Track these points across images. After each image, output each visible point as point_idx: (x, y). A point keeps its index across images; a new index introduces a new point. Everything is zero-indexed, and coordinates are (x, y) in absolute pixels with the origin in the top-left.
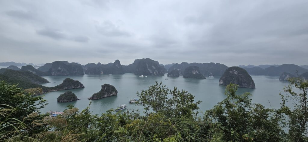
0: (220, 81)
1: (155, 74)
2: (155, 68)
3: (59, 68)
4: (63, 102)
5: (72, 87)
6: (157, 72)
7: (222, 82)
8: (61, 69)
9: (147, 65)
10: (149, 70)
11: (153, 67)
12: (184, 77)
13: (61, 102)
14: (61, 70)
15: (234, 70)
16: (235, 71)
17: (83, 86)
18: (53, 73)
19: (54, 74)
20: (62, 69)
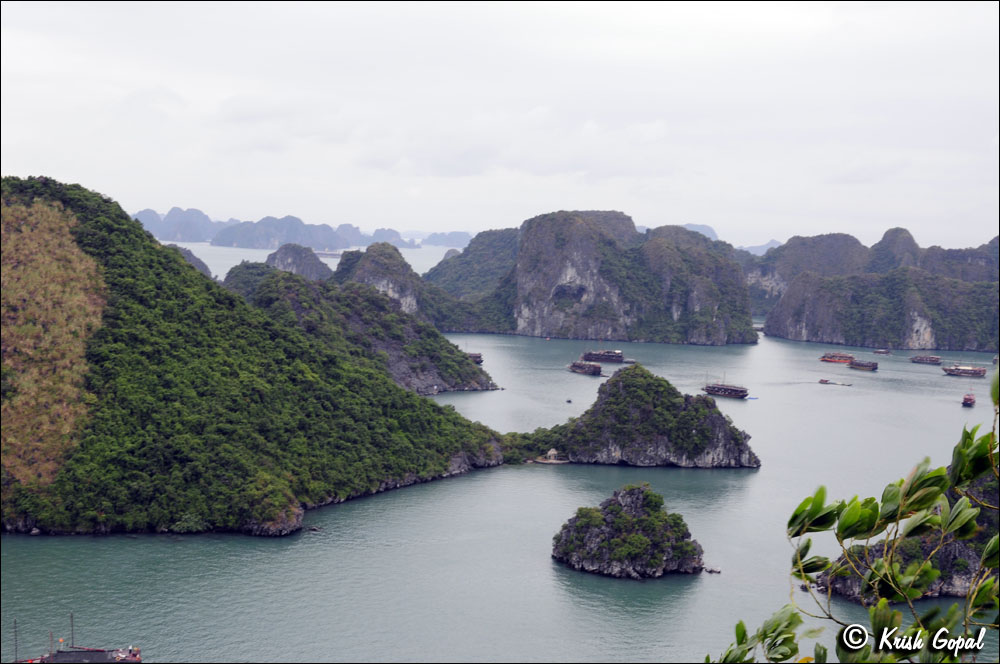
3: (569, 276)
4: (593, 572)
5: (663, 453)
8: (578, 282)
13: (583, 570)
14: (582, 290)
17: (745, 458)
18: (526, 312)
19: (532, 323)
20: (590, 285)
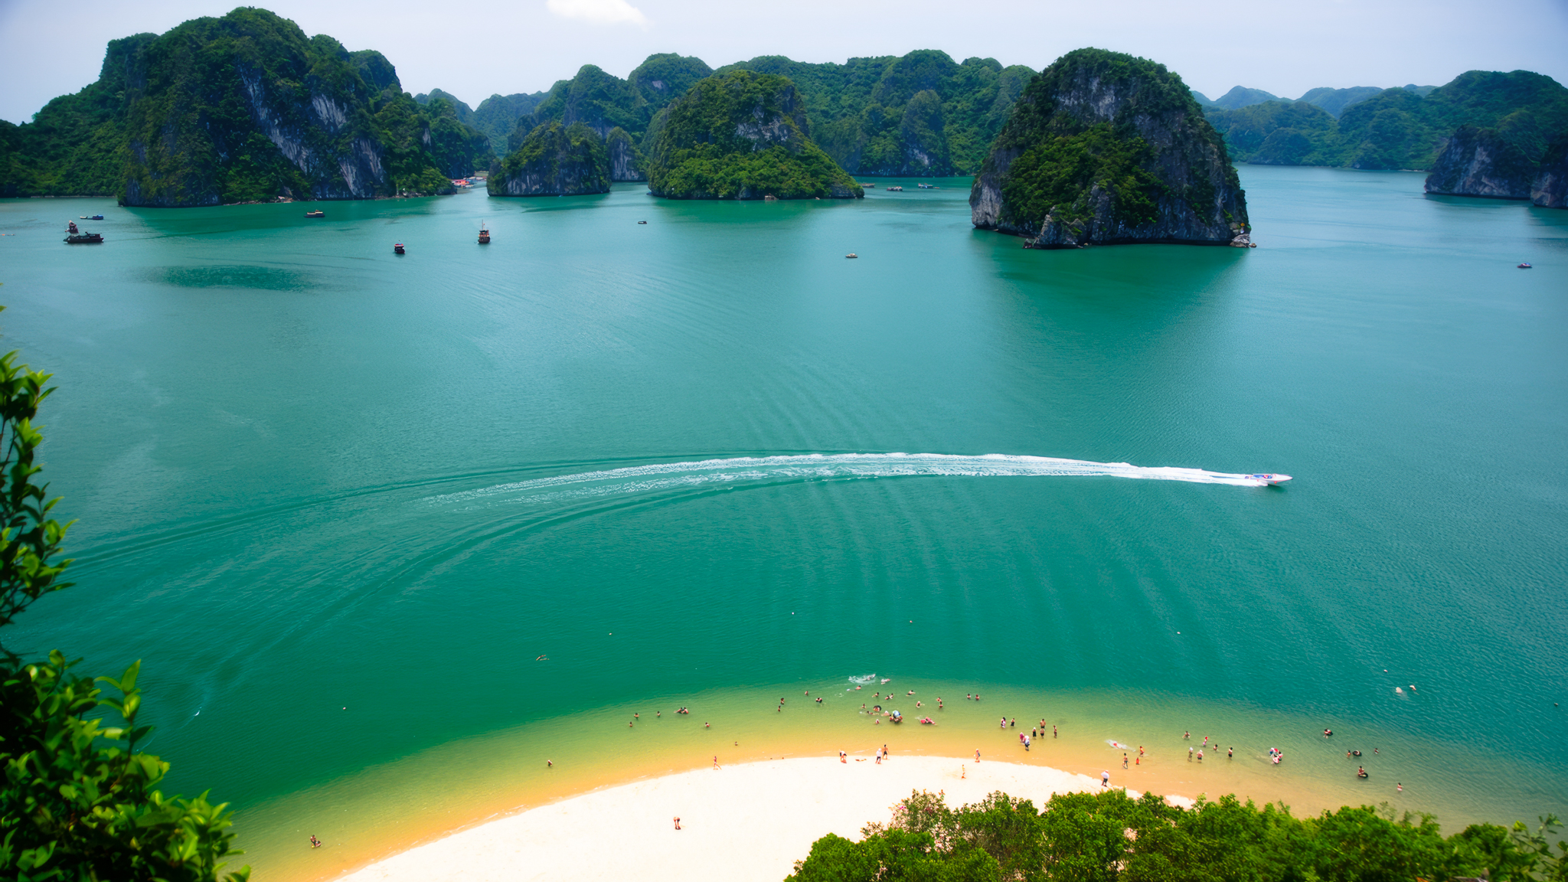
0: (975, 201)
1: (350, 180)
2: (340, 118)
6: (375, 164)
7: (991, 206)
9: (253, 89)
10: (278, 139)
11: (323, 107)
12: (660, 194)
15: (1094, 85)
16: (1100, 95)
